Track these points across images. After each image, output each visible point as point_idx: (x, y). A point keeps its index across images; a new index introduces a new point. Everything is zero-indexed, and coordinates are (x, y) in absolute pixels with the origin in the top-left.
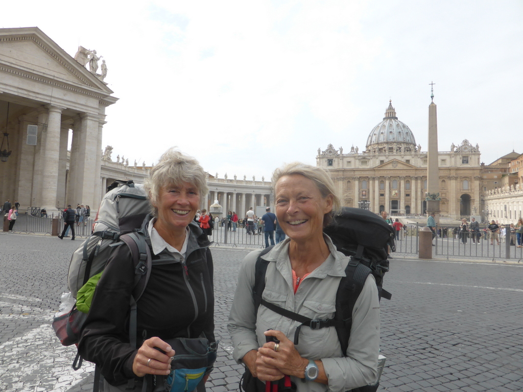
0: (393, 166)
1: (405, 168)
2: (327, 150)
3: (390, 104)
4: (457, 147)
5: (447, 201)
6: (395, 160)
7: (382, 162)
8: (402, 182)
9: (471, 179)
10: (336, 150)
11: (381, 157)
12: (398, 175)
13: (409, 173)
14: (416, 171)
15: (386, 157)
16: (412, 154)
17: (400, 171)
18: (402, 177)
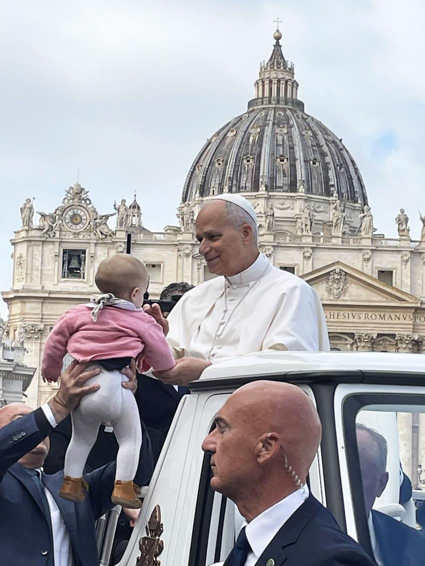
0: (329, 291)
2: (62, 210)
3: (278, 46)
6: (337, 268)
10: (101, 213)
11: (285, 252)
12: (347, 328)
13: (390, 321)
14: (416, 318)
15: (304, 254)
16: (403, 247)
17: (358, 313)
18: (364, 339)
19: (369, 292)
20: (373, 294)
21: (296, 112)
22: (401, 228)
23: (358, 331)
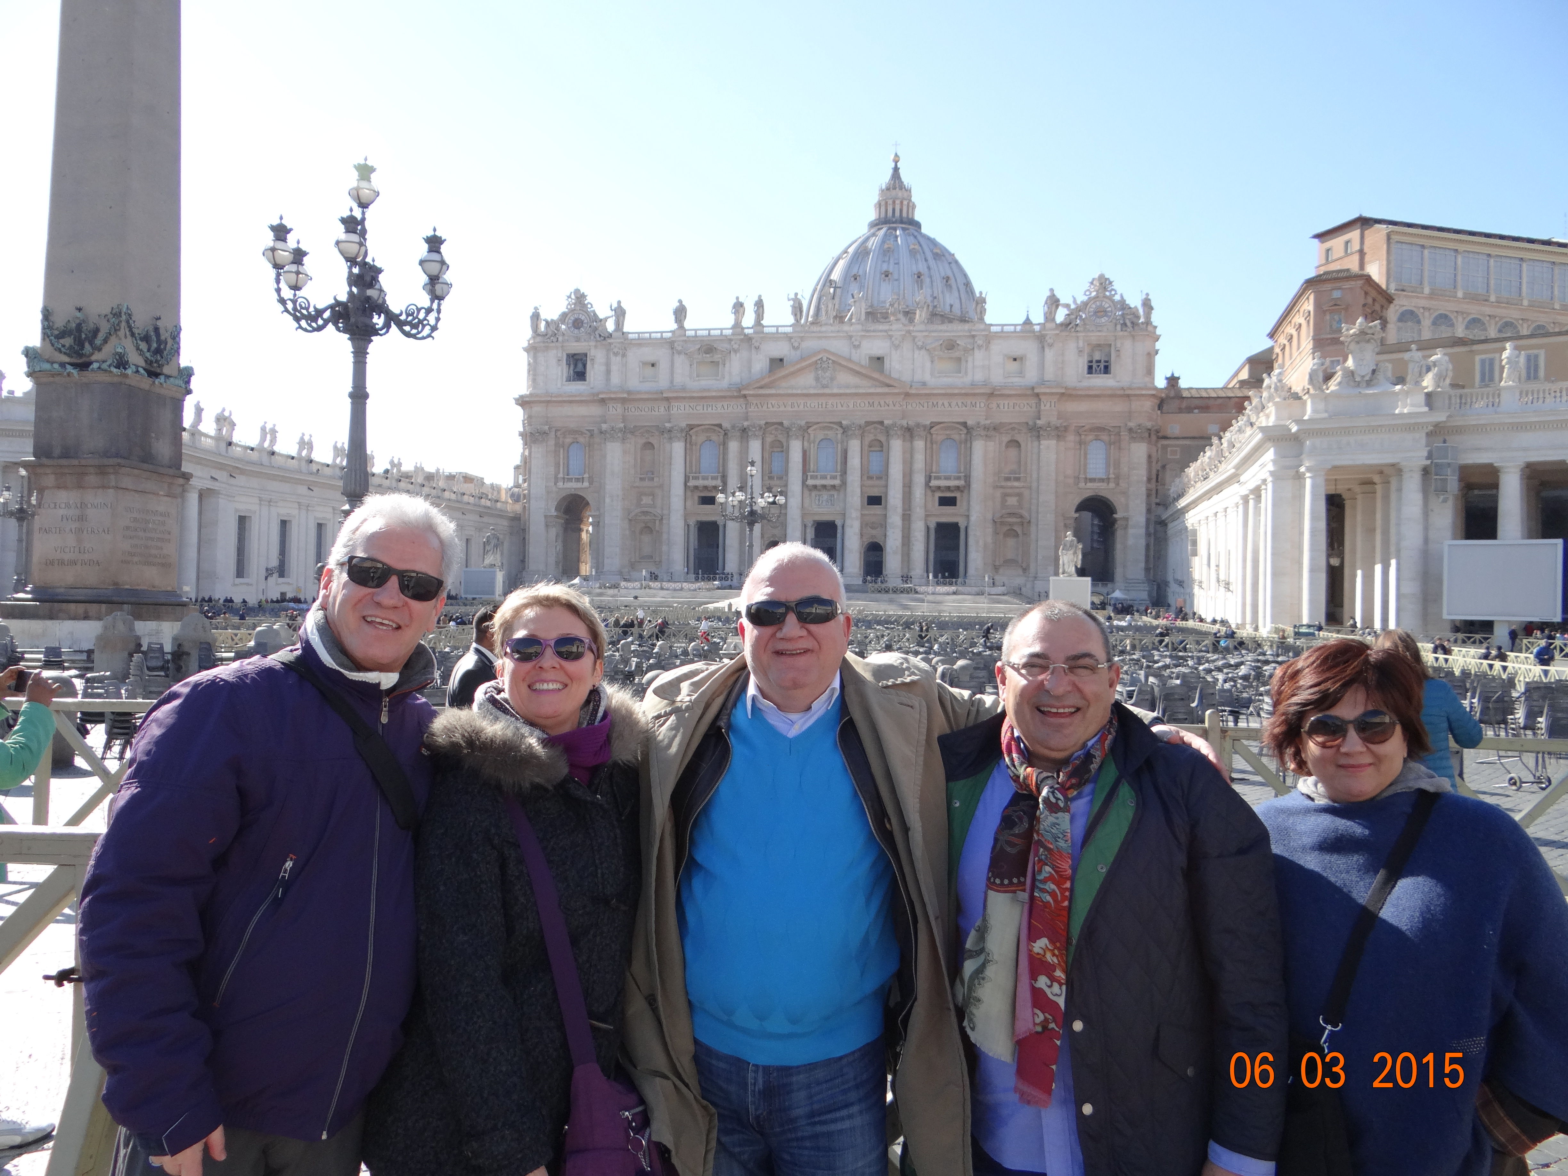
1: (866, 387)
2: (564, 316)
3: (896, 170)
4: (1067, 306)
5: (1026, 523)
7: (777, 363)
8: (855, 447)
9: (1118, 434)
10: (601, 316)
11: (774, 343)
12: (836, 416)
13: (879, 408)
14: (907, 404)
15: (792, 344)
17: (846, 401)
18: (854, 427)
19: (857, 379)
20: (861, 382)
21: (908, 229)
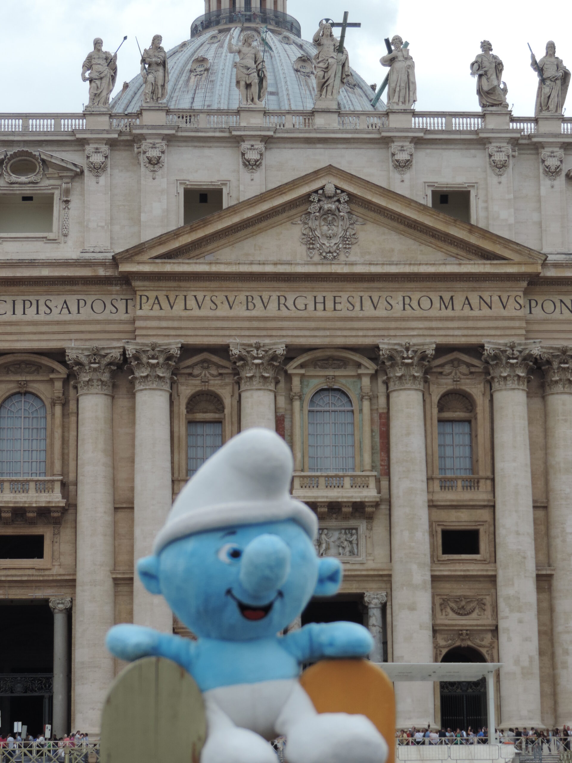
0: (311, 242)
1: (431, 259)
6: (329, 183)
8: (407, 408)
11: (197, 152)
12: (361, 333)
13: (467, 312)
14: (533, 304)
15: (243, 154)
16: (492, 131)
17: (384, 294)
18: (404, 358)
19: (410, 242)
20: (423, 247)
21: (282, 31)
22: (486, 88)
23: (386, 341)
